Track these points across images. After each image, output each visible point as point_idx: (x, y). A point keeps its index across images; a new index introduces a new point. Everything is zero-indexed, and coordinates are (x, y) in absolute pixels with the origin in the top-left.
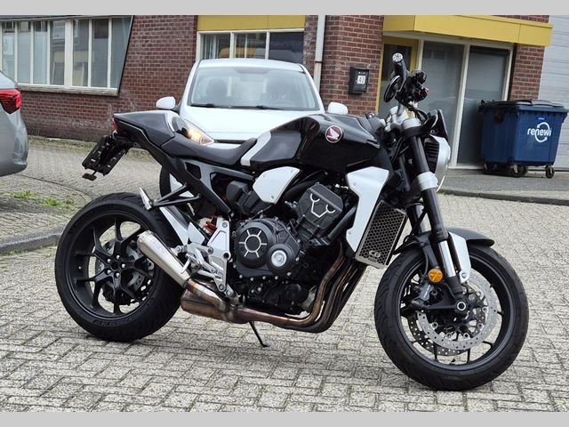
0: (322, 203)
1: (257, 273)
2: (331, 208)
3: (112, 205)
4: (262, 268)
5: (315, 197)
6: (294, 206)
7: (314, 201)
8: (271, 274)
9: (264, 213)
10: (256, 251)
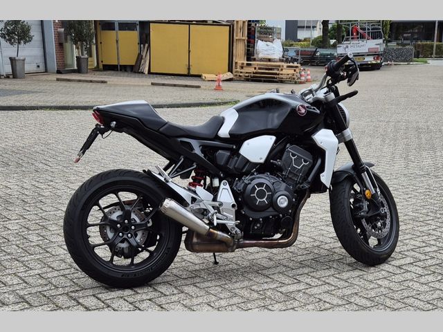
0: (299, 158)
1: (265, 214)
2: (305, 161)
3: (117, 181)
4: (268, 210)
5: (294, 155)
6: (278, 162)
7: (293, 158)
8: (276, 213)
9: (256, 171)
10: (264, 199)
